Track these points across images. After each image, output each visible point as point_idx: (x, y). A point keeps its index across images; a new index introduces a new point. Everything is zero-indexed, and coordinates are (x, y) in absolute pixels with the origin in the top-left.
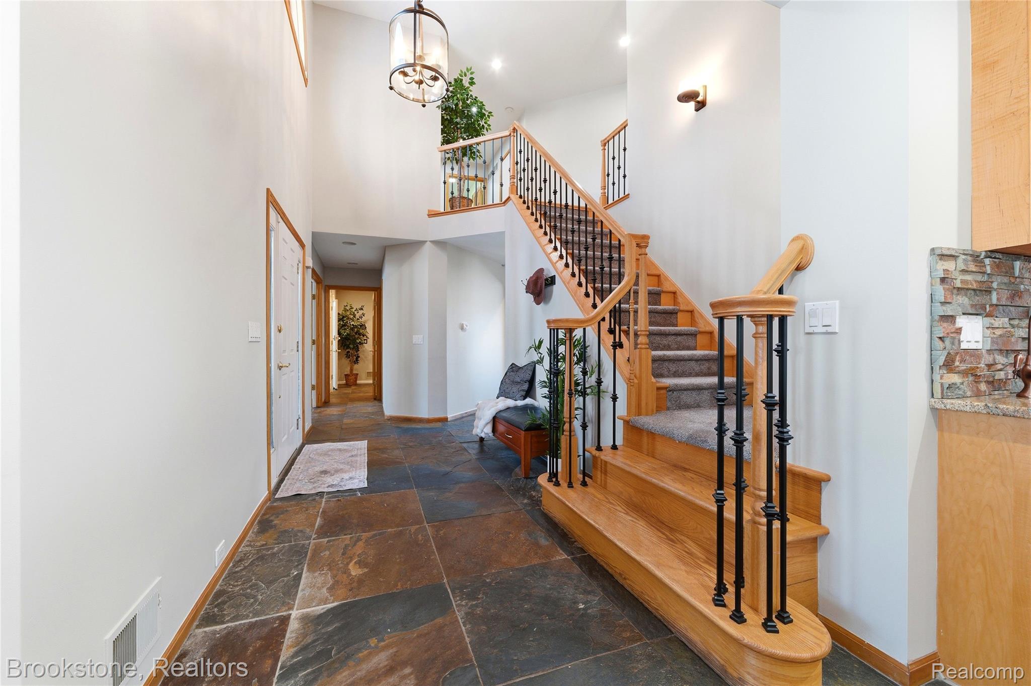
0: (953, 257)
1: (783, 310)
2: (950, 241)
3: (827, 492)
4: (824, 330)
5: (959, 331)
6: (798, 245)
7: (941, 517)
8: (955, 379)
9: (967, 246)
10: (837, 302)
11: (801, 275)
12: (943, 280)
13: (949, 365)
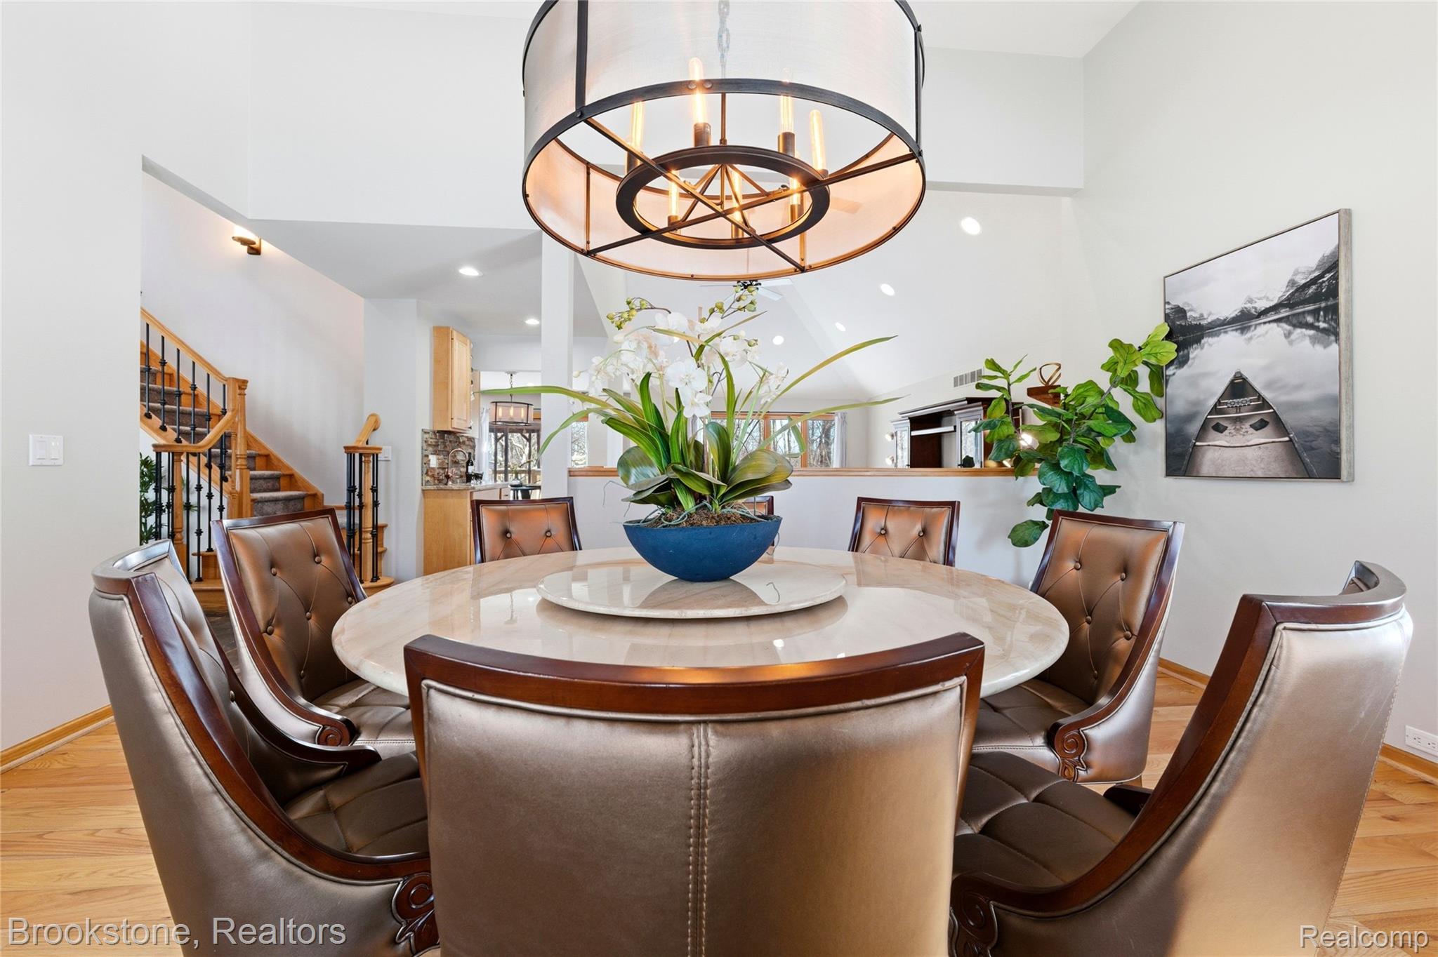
0: (429, 433)
1: (377, 452)
2: (428, 427)
3: (386, 531)
4: (384, 459)
5: (429, 461)
6: (373, 419)
7: (424, 531)
8: (428, 478)
9: (432, 429)
10: (390, 447)
11: (375, 432)
12: (426, 441)
13: (427, 473)
